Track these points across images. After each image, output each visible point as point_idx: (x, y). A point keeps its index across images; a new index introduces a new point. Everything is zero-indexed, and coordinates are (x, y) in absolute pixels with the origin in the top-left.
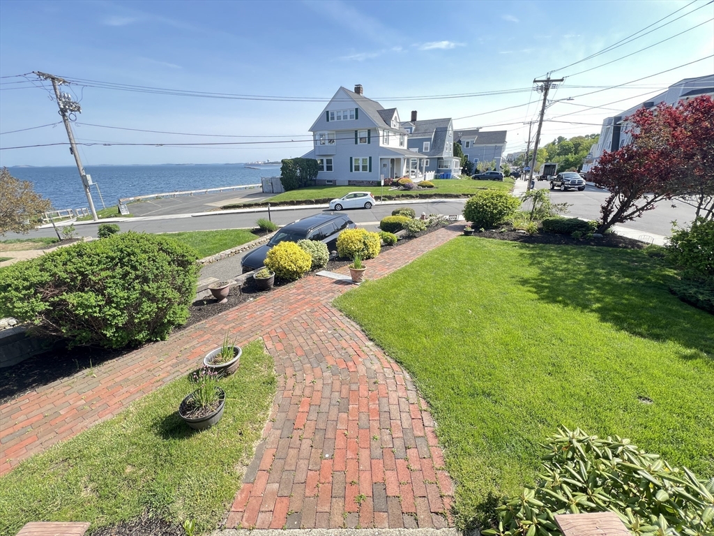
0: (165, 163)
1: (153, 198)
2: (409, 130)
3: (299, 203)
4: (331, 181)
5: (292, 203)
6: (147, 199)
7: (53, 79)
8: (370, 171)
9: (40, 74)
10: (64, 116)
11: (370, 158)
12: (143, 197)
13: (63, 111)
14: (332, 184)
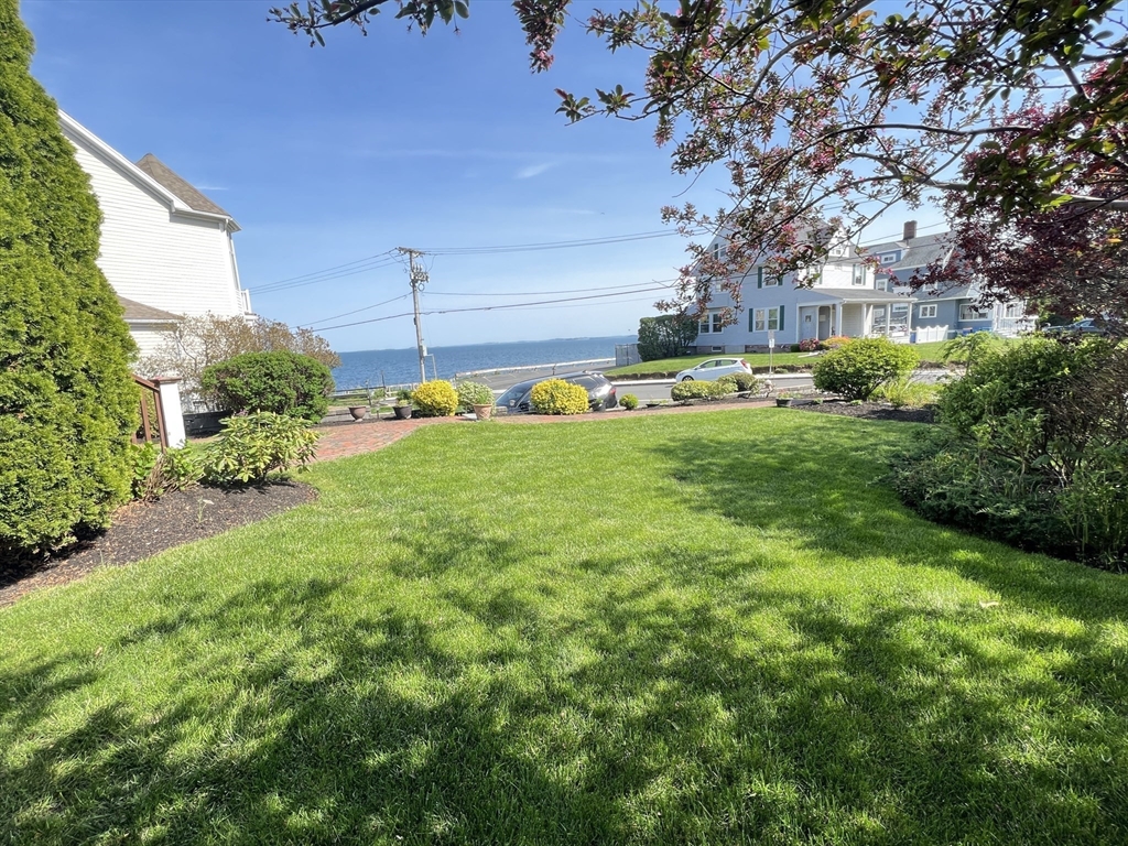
0: (554, 338)
1: (491, 374)
2: (894, 256)
3: (644, 376)
4: (719, 348)
5: (635, 377)
6: (484, 374)
7: (411, 252)
8: (782, 328)
9: (401, 249)
10: (414, 286)
11: (782, 308)
12: (481, 372)
13: (414, 282)
14: (720, 350)
